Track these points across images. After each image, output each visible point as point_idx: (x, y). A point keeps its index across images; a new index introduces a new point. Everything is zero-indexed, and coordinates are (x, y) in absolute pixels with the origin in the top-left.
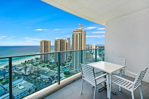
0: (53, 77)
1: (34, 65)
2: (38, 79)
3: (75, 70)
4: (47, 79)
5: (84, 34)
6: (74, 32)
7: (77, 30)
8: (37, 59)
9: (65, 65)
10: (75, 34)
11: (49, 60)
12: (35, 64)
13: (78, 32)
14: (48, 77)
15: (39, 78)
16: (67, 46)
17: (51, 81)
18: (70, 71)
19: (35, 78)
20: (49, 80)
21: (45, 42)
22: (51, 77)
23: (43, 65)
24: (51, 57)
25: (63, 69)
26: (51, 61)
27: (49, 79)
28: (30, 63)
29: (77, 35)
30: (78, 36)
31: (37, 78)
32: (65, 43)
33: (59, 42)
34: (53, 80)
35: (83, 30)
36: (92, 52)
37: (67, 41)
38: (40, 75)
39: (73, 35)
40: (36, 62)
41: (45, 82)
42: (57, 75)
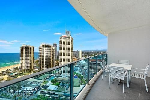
0: (38, 87)
1: (11, 77)
2: (18, 93)
3: (63, 76)
4: (31, 90)
5: (71, 40)
6: (62, 38)
8: (16, 69)
9: (52, 73)
10: (62, 41)
11: (32, 68)
12: (12, 75)
13: (65, 38)
14: (31, 88)
15: (20, 91)
16: (53, 53)
18: (58, 79)
19: (14, 92)
20: (33, 91)
21: (26, 48)
22: (36, 87)
23: (24, 74)
24: (35, 65)
25: (49, 77)
26: (35, 70)
27: (34, 89)
28: (5, 75)
29: (64, 42)
30: (66, 43)
31: (17, 91)
32: (52, 49)
33: (45, 48)
34: (38, 91)
35: (70, 37)
36: (79, 58)
37: (54, 48)
38: (21, 88)
39: (60, 42)
40: (15, 72)
41: (29, 94)
42: (42, 84)
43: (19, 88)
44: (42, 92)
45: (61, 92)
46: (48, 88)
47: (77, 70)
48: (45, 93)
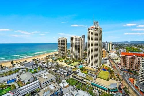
0: (70, 72)
1: (54, 60)
2: (58, 72)
3: (91, 66)
4: (65, 73)
5: (100, 31)
6: (90, 29)
7: (93, 27)
8: (56, 55)
10: (90, 32)
11: (66, 56)
12: (54, 59)
13: (93, 29)
14: (66, 71)
15: (59, 71)
16: (82, 44)
17: (69, 75)
18: (86, 68)
19: (55, 71)
20: (67, 74)
21: (62, 40)
22: (69, 71)
23: (61, 60)
24: (68, 54)
25: (79, 65)
26: (68, 57)
27: (67, 72)
28: (50, 58)
29: (92, 33)
30: (94, 34)
31: (57, 71)
32: (81, 41)
34: (71, 74)
35: (99, 27)
36: (109, 50)
37: (82, 39)
38: (59, 69)
39: (89, 33)
40: (55, 57)
41: (64, 75)
42: (73, 70)
43: (58, 69)
44: (73, 76)
45: (89, 80)
46: (77, 74)
47: (106, 63)
48: (75, 77)
